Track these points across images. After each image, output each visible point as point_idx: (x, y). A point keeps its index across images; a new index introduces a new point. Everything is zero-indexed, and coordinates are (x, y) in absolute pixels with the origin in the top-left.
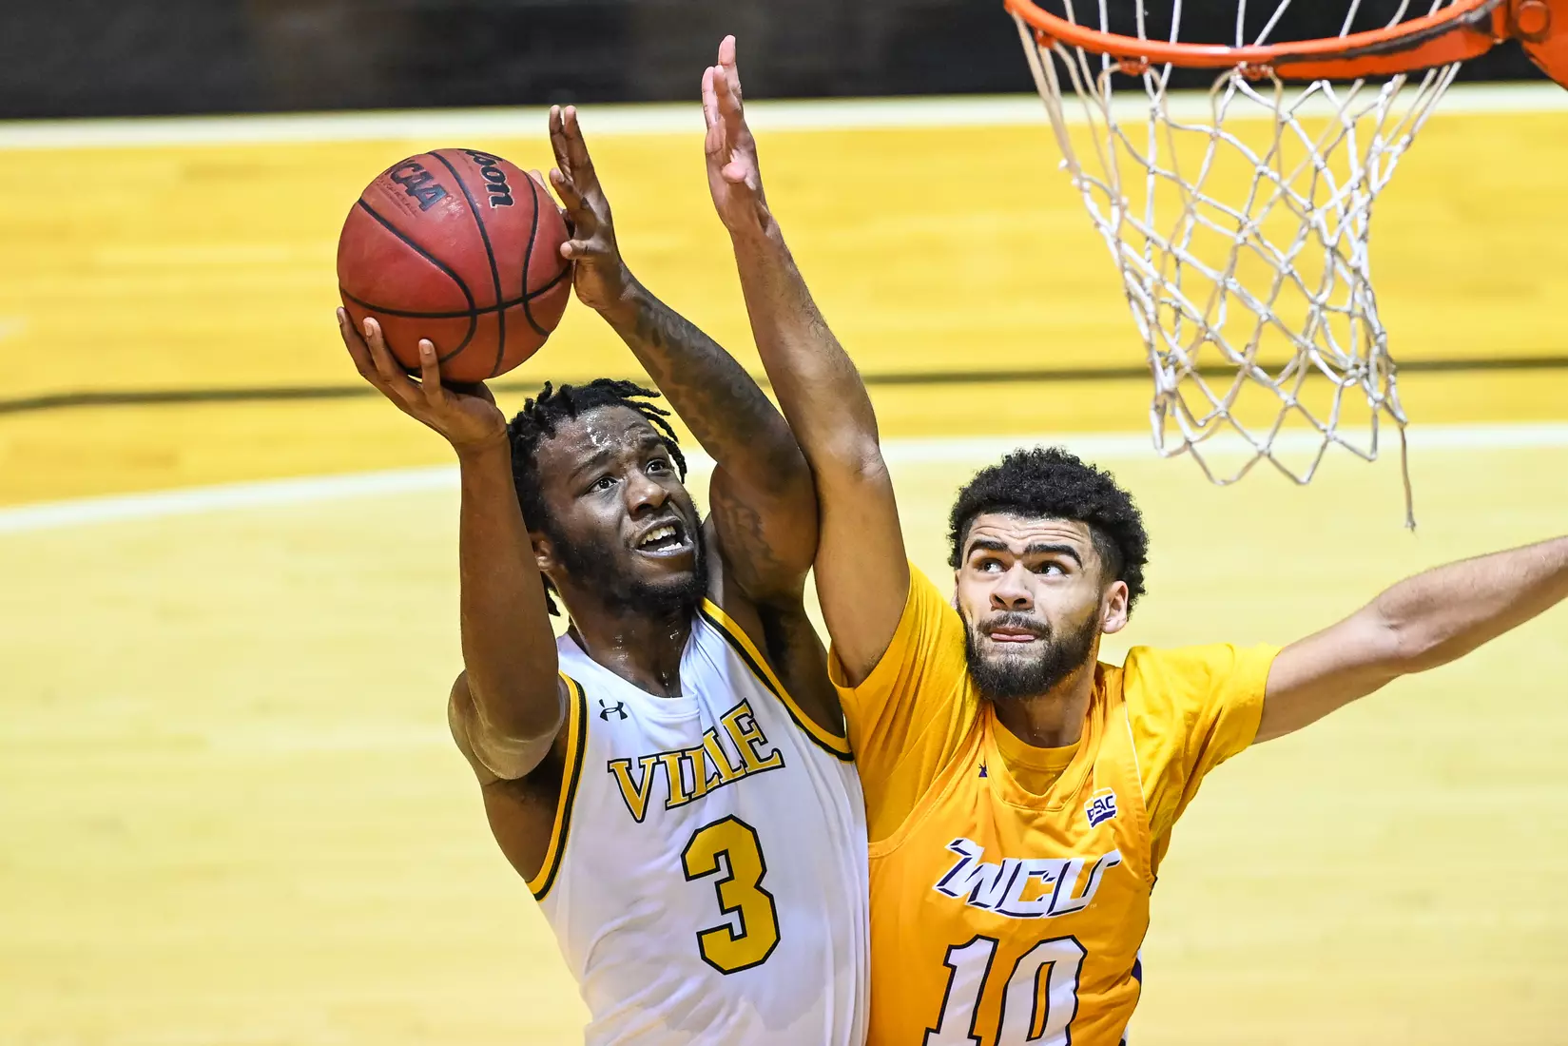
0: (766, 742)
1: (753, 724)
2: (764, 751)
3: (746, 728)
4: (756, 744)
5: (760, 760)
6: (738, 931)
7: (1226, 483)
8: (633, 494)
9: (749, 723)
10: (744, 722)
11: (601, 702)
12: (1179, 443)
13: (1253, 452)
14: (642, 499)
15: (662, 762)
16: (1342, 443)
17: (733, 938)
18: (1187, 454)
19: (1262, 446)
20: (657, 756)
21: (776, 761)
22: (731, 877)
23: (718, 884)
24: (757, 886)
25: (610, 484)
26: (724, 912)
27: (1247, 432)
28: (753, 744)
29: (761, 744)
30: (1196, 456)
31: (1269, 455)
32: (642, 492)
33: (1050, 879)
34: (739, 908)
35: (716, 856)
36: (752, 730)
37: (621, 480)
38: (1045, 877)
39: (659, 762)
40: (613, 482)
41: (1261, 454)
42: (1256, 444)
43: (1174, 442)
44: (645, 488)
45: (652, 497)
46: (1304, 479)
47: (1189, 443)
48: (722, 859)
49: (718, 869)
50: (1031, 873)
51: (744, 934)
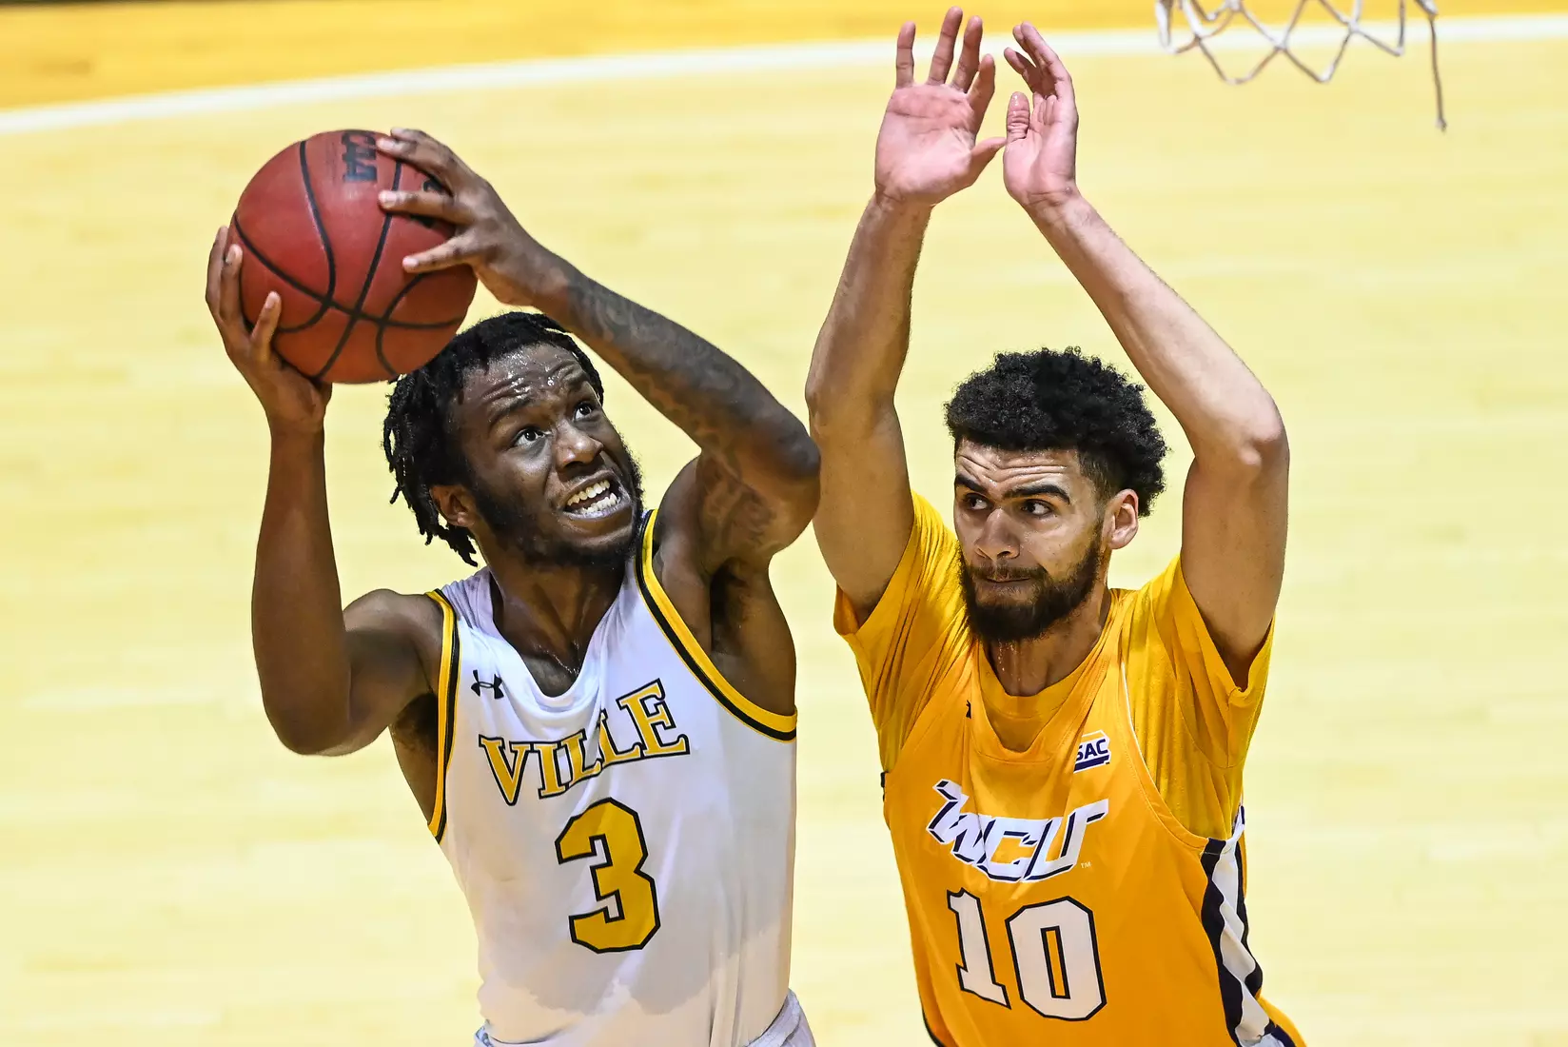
0: (673, 726)
1: (661, 708)
2: (667, 736)
3: (652, 710)
4: (659, 728)
5: (662, 745)
6: (614, 913)
7: (1240, 81)
8: (562, 448)
9: (656, 705)
10: (650, 703)
11: (475, 673)
12: (1188, 39)
13: (1268, 48)
14: (571, 456)
15: (536, 752)
16: (1366, 36)
17: (608, 920)
18: (1197, 50)
19: (1279, 41)
20: (532, 744)
21: (681, 747)
22: (609, 863)
23: (593, 869)
24: (638, 871)
25: (537, 436)
26: (599, 898)
27: (1261, 25)
28: (657, 727)
29: (666, 728)
30: (1206, 53)
31: (1286, 52)
32: (571, 448)
33: (1032, 843)
34: (617, 893)
35: (592, 839)
36: (658, 712)
37: (548, 433)
38: (1024, 840)
39: (532, 751)
40: (541, 434)
41: (1277, 49)
42: (1271, 39)
43: (1182, 38)
44: (576, 442)
45: (582, 453)
46: (1324, 75)
47: (1198, 39)
48: (599, 844)
49: (593, 853)
50: (1006, 833)
51: (621, 917)
